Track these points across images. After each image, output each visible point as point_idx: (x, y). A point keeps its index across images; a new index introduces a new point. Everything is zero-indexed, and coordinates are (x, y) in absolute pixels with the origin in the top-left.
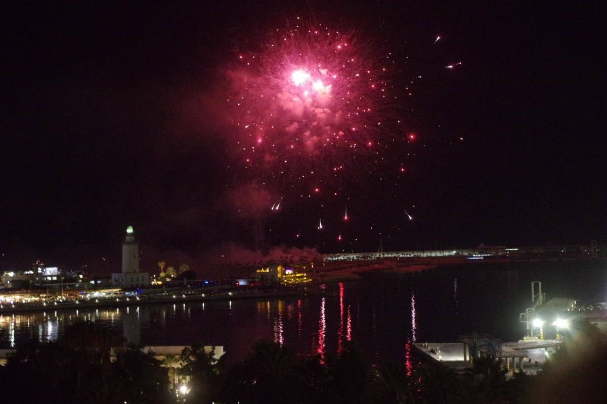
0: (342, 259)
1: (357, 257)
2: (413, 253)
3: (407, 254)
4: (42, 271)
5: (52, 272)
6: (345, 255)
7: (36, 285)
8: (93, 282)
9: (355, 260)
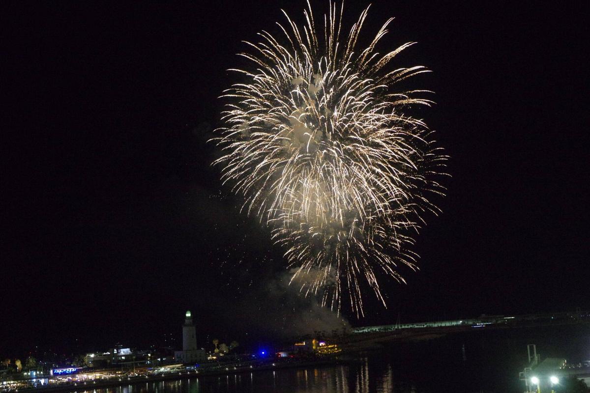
0: (367, 331)
1: (379, 329)
2: (426, 324)
4: (117, 351)
6: (369, 328)
7: (113, 363)
8: (159, 360)
9: (378, 332)
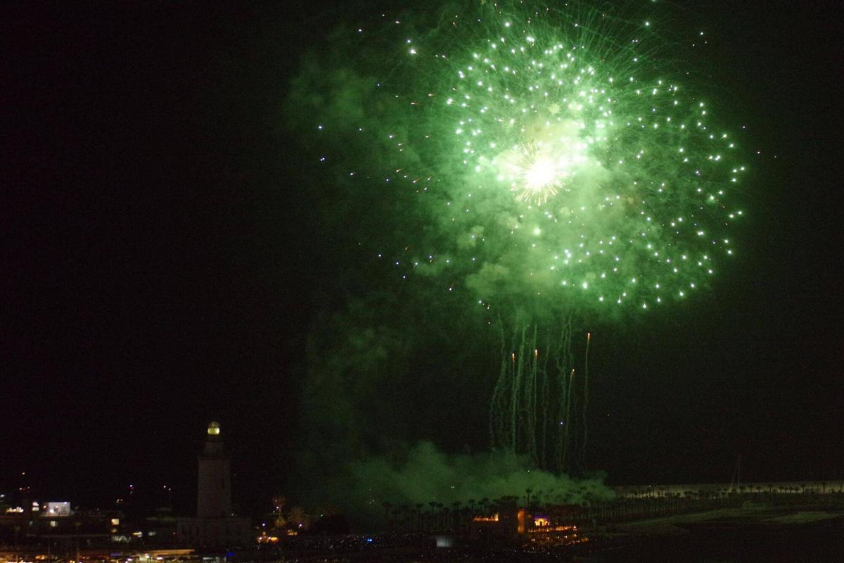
0: (656, 495)
1: (686, 493)
2: (803, 486)
3: (791, 489)
4: (41, 506)
5: (60, 510)
6: (662, 489)
7: (28, 535)
8: (139, 534)
9: (682, 499)
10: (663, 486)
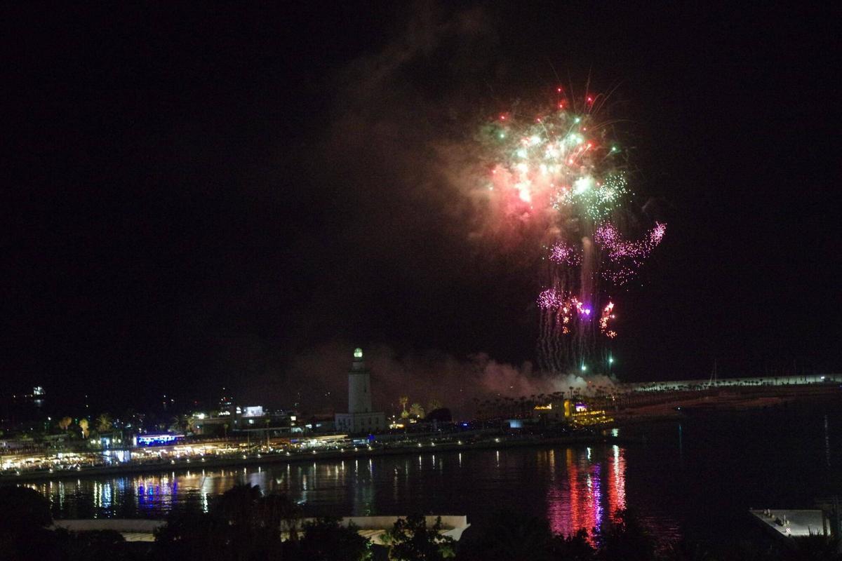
0: (659, 389)
1: (679, 387)
2: (761, 380)
3: (753, 382)
4: (242, 410)
5: (255, 412)
7: (234, 430)
8: (310, 426)
9: (677, 391)
10: (662, 383)
